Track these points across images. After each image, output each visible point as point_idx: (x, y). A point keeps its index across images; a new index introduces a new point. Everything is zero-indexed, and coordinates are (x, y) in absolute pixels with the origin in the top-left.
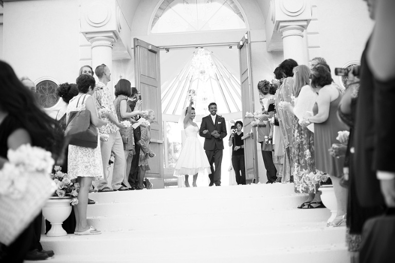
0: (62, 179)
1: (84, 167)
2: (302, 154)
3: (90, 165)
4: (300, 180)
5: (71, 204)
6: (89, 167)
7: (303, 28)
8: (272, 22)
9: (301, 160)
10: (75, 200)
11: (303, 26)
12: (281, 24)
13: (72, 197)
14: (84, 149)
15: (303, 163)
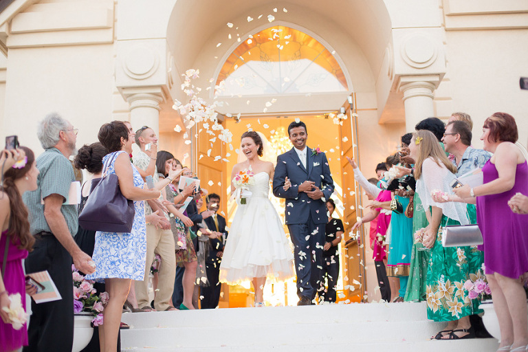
0: (81, 283)
1: (109, 263)
2: (450, 259)
3: (119, 261)
4: (453, 300)
5: (92, 324)
6: (118, 263)
7: (433, 85)
8: (388, 78)
9: (449, 267)
10: (99, 318)
11: (432, 83)
12: (403, 80)
13: (95, 313)
14: (111, 235)
15: (454, 272)
